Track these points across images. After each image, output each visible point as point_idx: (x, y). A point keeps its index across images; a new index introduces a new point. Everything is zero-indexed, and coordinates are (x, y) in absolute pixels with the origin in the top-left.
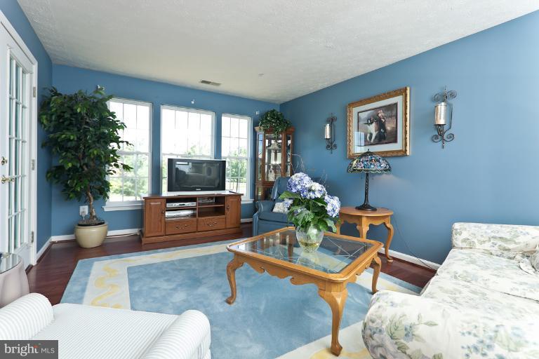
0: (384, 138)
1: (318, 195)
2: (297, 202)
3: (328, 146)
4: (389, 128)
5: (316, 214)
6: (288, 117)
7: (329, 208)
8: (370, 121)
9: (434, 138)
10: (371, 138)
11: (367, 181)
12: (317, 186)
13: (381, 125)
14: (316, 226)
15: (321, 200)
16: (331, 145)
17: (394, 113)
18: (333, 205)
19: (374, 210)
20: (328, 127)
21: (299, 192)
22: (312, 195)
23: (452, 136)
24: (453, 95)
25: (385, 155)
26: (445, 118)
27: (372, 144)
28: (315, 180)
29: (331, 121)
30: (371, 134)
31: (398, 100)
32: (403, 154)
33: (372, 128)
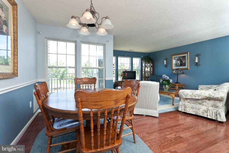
0: (182, 65)
1: (168, 79)
2: (163, 80)
3: (165, 66)
4: (183, 62)
5: (168, 83)
6: (151, 58)
7: (170, 81)
8: (178, 60)
9: (195, 65)
10: (178, 65)
11: (178, 76)
12: (168, 77)
13: (181, 61)
14: (168, 85)
15: (169, 80)
16: (166, 66)
17: (185, 58)
18: (171, 81)
19: (180, 83)
20: (165, 61)
21: (164, 79)
22: (167, 79)
23: (200, 65)
24: (200, 55)
25: (182, 69)
26: (198, 61)
27: (178, 66)
28: (167, 76)
29: (166, 59)
30: (178, 64)
31: (186, 55)
32: (187, 69)
33: (179, 62)
